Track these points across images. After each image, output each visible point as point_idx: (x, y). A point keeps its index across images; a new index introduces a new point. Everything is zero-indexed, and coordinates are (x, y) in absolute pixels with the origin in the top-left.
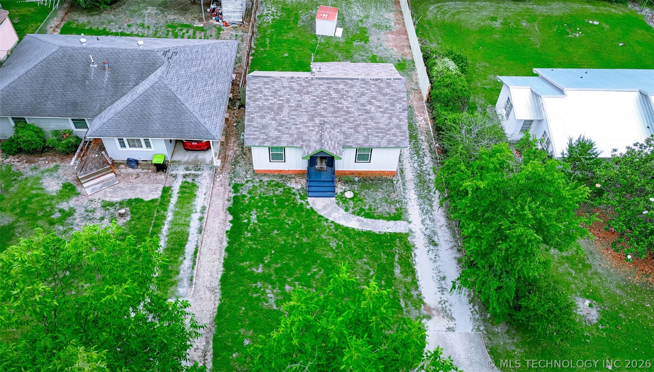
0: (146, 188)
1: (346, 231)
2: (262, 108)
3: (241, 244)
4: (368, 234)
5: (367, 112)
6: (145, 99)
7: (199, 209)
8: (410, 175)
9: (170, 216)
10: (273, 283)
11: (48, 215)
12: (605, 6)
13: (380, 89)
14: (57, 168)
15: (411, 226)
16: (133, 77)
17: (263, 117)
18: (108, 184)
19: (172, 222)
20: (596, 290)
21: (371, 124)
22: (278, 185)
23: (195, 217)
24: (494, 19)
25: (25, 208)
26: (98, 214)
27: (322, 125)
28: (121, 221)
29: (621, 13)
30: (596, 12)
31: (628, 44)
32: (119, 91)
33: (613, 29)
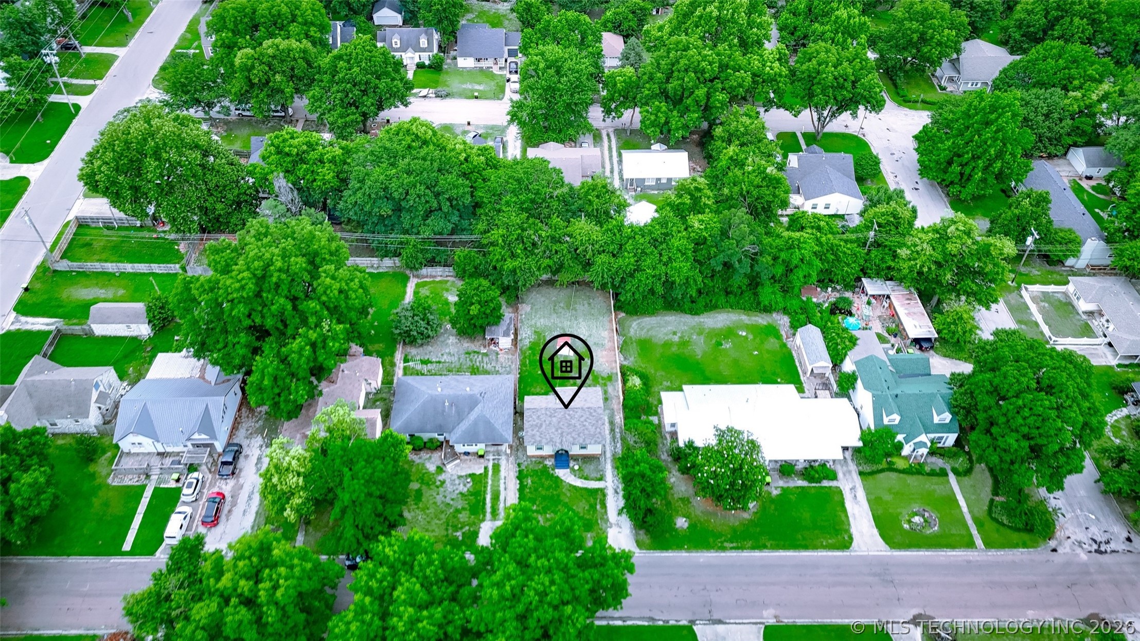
0: (476, 467)
1: (575, 487)
2: (532, 426)
3: (525, 495)
4: (586, 489)
5: (584, 427)
6: (475, 423)
7: (503, 478)
8: (609, 455)
9: (490, 482)
11: (435, 482)
12: (756, 316)
13: (591, 414)
14: (430, 457)
15: (606, 484)
16: (467, 410)
17: (533, 431)
18: (457, 465)
19: (491, 485)
20: (690, 514)
21: (586, 432)
22: (540, 463)
23: (502, 481)
24: (675, 333)
25: (423, 480)
26: (457, 482)
27: (562, 433)
28: (469, 485)
29: (765, 323)
30: (747, 322)
31: (760, 353)
32: (460, 418)
33: (755, 338)
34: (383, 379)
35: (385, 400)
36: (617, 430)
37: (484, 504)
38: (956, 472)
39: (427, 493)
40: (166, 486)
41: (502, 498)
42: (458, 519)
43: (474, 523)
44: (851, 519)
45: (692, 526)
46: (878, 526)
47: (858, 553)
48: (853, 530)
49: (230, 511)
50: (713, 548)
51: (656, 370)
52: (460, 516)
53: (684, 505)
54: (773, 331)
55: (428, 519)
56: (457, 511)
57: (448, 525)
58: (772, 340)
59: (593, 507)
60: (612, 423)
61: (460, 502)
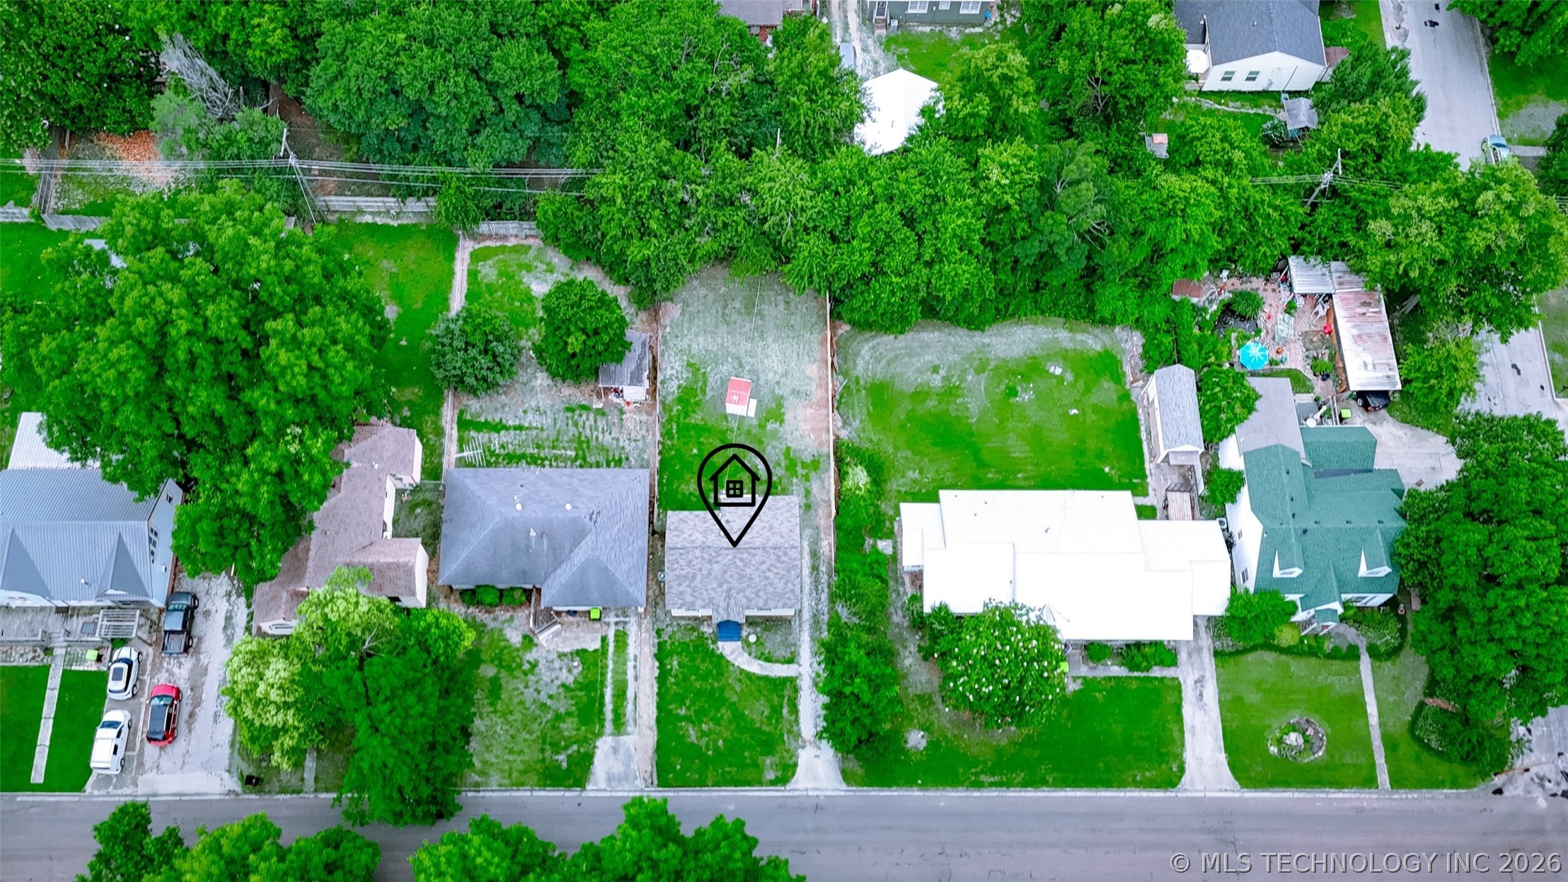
0: (588, 636)
1: (749, 675)
2: (678, 577)
3: (668, 689)
4: (766, 679)
5: (767, 578)
6: (583, 570)
7: (632, 657)
8: (806, 615)
9: (611, 666)
10: (693, 723)
11: (520, 666)
12: (1084, 331)
13: (778, 558)
14: (512, 618)
15: (801, 669)
16: (567, 545)
17: (680, 585)
18: (556, 634)
19: (613, 670)
20: (932, 723)
21: (770, 589)
22: (693, 629)
23: (630, 664)
24: (935, 369)
25: (501, 660)
26: (557, 664)
27: (728, 593)
28: (576, 672)
29: (1099, 348)
30: (1066, 344)
31: (1082, 411)
32: (558, 560)
33: (1075, 380)
35: (431, 504)
36: (823, 568)
37: (602, 704)
38: (1374, 652)
39: (510, 685)
40: (81, 668)
41: (630, 694)
42: (561, 732)
43: (585, 740)
44: (1187, 736)
45: (933, 745)
46: (1228, 749)
47: (1189, 794)
48: (1189, 756)
49: (191, 715)
50: (961, 784)
51: (897, 448)
52: (563, 726)
53: (923, 707)
54: (1108, 364)
55: (512, 732)
56: (558, 718)
57: (544, 743)
58: (1107, 384)
59: (776, 711)
60: (815, 551)
61: (563, 701)
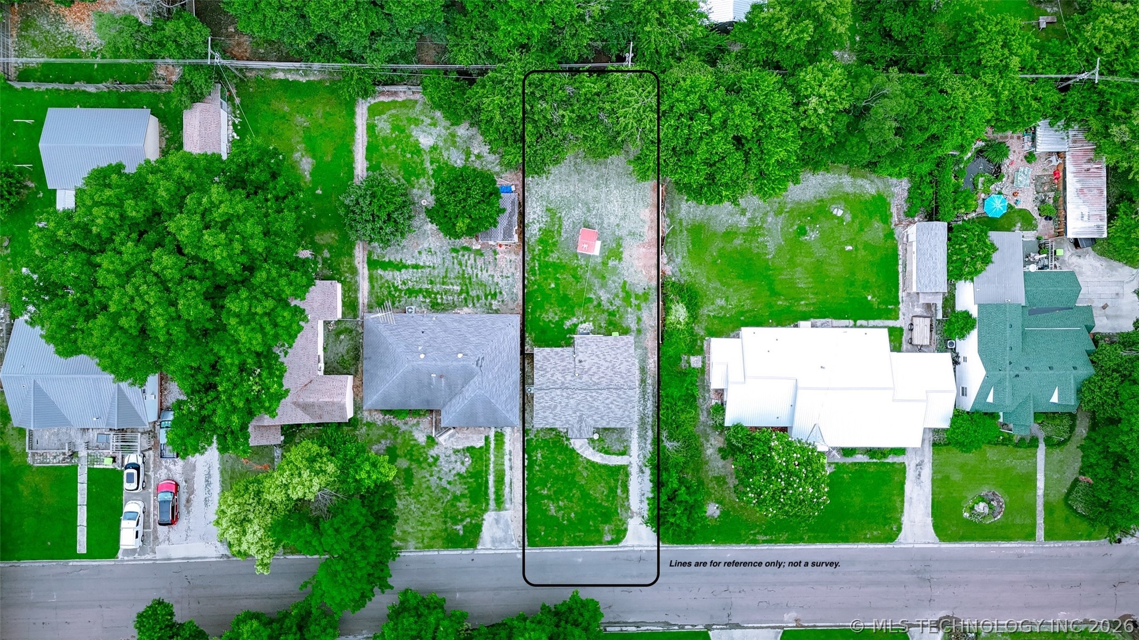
0: (475, 437)
1: (593, 464)
2: (544, 407)
3: (534, 475)
4: (605, 466)
5: (610, 408)
6: (472, 403)
7: (507, 452)
8: (636, 425)
9: (492, 458)
10: (552, 500)
11: (426, 459)
12: (863, 177)
14: (418, 423)
15: (631, 459)
16: (460, 383)
17: (544, 412)
18: (452, 436)
19: (494, 462)
20: (725, 498)
21: (611, 415)
23: (507, 457)
24: (743, 212)
25: (412, 455)
26: (453, 458)
27: (581, 416)
28: (467, 464)
29: (873, 192)
30: (849, 189)
31: (856, 249)
32: (453, 391)
33: (853, 221)
34: (344, 295)
35: (351, 331)
36: (649, 381)
37: (487, 488)
38: (1049, 442)
39: (420, 474)
40: (101, 467)
41: (507, 480)
42: (458, 509)
43: (476, 514)
44: (905, 504)
45: (725, 514)
46: (934, 515)
48: (905, 519)
49: (188, 501)
50: (743, 542)
51: (709, 280)
52: (459, 504)
53: (720, 486)
54: (879, 206)
55: (422, 510)
56: (456, 498)
57: (446, 517)
58: (877, 224)
59: (613, 490)
60: (643, 370)
61: (459, 486)
